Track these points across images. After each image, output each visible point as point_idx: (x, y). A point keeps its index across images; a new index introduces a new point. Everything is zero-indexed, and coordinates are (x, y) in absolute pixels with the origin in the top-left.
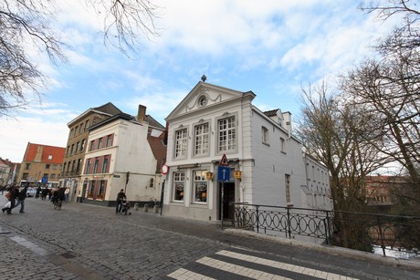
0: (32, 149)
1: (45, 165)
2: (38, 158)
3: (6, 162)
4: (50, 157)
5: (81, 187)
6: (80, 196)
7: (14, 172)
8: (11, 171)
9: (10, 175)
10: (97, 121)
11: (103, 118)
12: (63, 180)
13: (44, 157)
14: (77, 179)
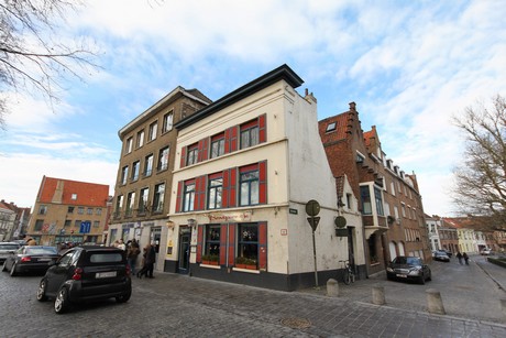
0: (49, 184)
1: (67, 208)
2: (57, 198)
3: (11, 206)
4: (74, 197)
5: (171, 239)
6: (174, 257)
7: (21, 220)
8: (17, 218)
9: (16, 224)
10: (189, 113)
11: (197, 107)
12: (119, 227)
13: (66, 196)
14: (156, 223)
